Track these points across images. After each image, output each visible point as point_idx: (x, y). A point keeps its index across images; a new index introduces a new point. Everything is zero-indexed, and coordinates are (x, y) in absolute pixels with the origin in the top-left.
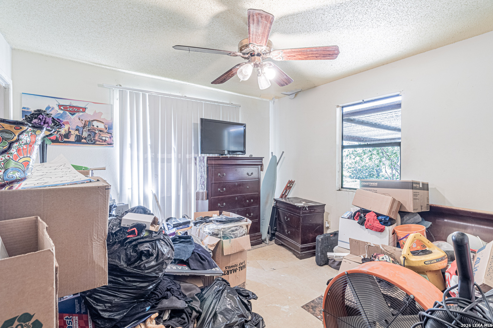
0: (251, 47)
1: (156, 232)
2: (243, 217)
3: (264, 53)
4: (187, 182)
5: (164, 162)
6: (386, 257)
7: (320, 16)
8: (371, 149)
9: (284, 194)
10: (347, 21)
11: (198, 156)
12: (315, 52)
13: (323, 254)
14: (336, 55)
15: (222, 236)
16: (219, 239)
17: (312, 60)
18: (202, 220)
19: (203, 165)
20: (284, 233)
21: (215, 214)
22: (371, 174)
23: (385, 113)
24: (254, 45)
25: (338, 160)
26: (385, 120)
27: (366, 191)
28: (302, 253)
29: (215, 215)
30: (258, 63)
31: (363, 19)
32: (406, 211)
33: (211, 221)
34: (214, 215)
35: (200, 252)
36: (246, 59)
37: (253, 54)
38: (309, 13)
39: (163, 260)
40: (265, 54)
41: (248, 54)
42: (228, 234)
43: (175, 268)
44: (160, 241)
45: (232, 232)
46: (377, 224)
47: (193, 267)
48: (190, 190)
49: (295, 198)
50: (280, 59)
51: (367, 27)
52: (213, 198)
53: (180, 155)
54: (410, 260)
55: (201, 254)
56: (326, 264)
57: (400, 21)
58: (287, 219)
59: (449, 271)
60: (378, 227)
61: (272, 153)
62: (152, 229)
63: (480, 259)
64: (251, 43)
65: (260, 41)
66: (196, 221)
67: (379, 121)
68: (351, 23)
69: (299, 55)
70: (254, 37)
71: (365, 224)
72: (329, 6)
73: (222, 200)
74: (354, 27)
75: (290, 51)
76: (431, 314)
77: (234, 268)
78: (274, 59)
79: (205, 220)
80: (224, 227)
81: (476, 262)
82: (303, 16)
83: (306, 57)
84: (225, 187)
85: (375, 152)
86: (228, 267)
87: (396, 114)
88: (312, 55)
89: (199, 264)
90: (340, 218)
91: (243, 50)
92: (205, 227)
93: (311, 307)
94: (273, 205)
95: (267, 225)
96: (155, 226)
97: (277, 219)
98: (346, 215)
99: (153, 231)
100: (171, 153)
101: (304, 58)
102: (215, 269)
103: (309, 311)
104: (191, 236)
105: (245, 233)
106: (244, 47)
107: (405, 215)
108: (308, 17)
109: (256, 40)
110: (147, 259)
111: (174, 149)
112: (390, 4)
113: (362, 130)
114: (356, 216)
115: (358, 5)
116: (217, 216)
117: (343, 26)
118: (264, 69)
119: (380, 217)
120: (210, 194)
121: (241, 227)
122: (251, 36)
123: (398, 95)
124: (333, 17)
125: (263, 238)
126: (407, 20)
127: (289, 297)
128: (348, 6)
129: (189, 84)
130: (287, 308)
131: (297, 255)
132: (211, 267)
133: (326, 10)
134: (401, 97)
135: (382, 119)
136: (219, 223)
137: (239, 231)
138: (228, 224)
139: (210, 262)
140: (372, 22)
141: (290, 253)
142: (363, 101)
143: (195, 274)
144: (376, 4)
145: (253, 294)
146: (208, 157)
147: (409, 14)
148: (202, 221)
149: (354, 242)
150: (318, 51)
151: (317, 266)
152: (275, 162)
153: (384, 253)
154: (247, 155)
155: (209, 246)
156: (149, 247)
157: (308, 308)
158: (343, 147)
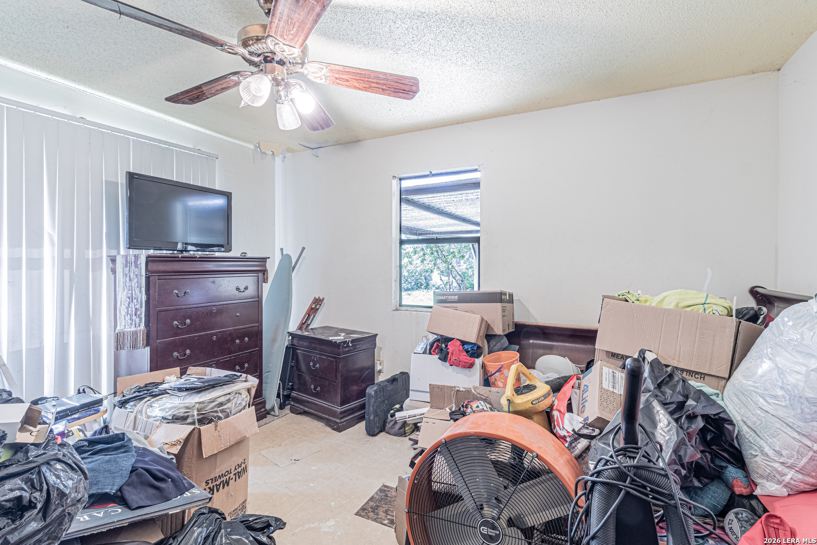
0: (270, 44)
1: (37, 445)
2: (239, 374)
3: (291, 61)
4: (89, 312)
5: (19, 268)
6: (482, 405)
7: (389, 23)
8: (424, 246)
9: (305, 322)
10: (425, 45)
11: (119, 253)
12: (382, 82)
13: (377, 416)
14: (413, 94)
15: (198, 419)
16: (192, 427)
17: (375, 93)
18: (139, 392)
19: (137, 273)
20: (306, 391)
21: (170, 375)
22: (418, 283)
23: (454, 195)
24: (277, 42)
25: (395, 262)
26: (452, 204)
27: (446, 309)
28: (342, 420)
29: (171, 378)
30: (280, 78)
31: (447, 48)
32: (494, 334)
33: (164, 392)
34: (167, 378)
35: (151, 465)
36: (253, 65)
37: (268, 59)
38: (373, 12)
39: (64, 511)
40: (293, 63)
41: (259, 55)
42: (211, 412)
43: (87, 519)
44: (51, 465)
45: (218, 407)
46: (465, 357)
47: (137, 502)
48: (98, 329)
49: (324, 327)
50: (321, 79)
51: (449, 62)
52: (159, 343)
53: (67, 252)
54: (515, 403)
55: (154, 467)
56: (381, 431)
57: (490, 65)
58: (314, 366)
59: (558, 408)
60: (467, 361)
61: (282, 250)
62: (22, 438)
63: (587, 386)
64: (272, 36)
65: (292, 37)
66: (124, 396)
67: (444, 205)
68: (429, 48)
69: (355, 79)
70: (282, 24)
71: (449, 359)
72: (405, 10)
73: (182, 345)
74: (433, 56)
75: (342, 69)
76: (597, 477)
77: (224, 479)
78: (311, 77)
79: (149, 392)
80: (201, 400)
81: (583, 391)
82: (362, 15)
83: (367, 86)
84: (189, 317)
85: (428, 251)
86: (212, 479)
87: (466, 198)
88: (377, 86)
89: (151, 491)
90: (413, 355)
91: (249, 45)
92: (151, 406)
93: (370, 510)
94: (286, 344)
95: (276, 381)
96: (31, 428)
97: (295, 368)
98: (420, 348)
99: (29, 443)
100: (40, 245)
101: (363, 88)
102: (190, 493)
103: (368, 518)
104: (124, 434)
105: (246, 404)
106: (252, 40)
107: (491, 339)
108: (371, 19)
109: (283, 32)
110: (13, 521)
111: (50, 235)
112: (483, 35)
113: (418, 217)
114: (434, 348)
115: (445, 22)
116: (175, 378)
117: (418, 51)
118: (292, 92)
119: (466, 347)
120: (153, 334)
121: (237, 394)
122: (277, 21)
123: (476, 170)
124: (406, 31)
125: (268, 407)
126: (497, 66)
127: (333, 504)
128: (432, 21)
129: (93, 92)
130: (332, 524)
131: (333, 426)
132: (181, 489)
133: (399, 16)
134: (479, 173)
135: (448, 202)
136: (186, 393)
137: (234, 403)
138: (207, 392)
139: (178, 480)
140: (458, 55)
141: (320, 425)
142: (431, 172)
143: (144, 517)
144: (467, 30)
145: (277, 520)
146: (148, 257)
147: (502, 57)
148: (142, 393)
149: (436, 390)
150: (387, 80)
151: (368, 437)
152: (288, 266)
153: (478, 399)
154: (235, 253)
155: (167, 446)
156: (23, 489)
157: (366, 513)
158: (402, 242)
